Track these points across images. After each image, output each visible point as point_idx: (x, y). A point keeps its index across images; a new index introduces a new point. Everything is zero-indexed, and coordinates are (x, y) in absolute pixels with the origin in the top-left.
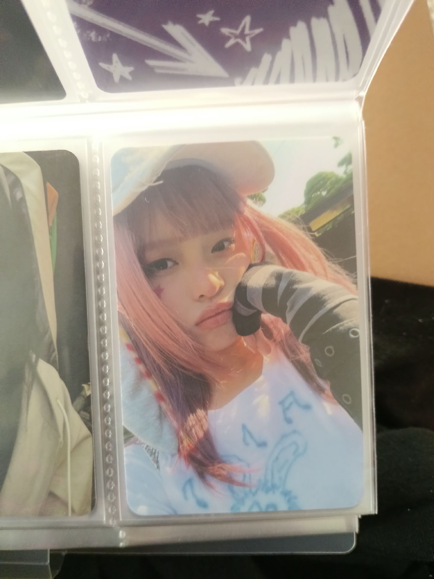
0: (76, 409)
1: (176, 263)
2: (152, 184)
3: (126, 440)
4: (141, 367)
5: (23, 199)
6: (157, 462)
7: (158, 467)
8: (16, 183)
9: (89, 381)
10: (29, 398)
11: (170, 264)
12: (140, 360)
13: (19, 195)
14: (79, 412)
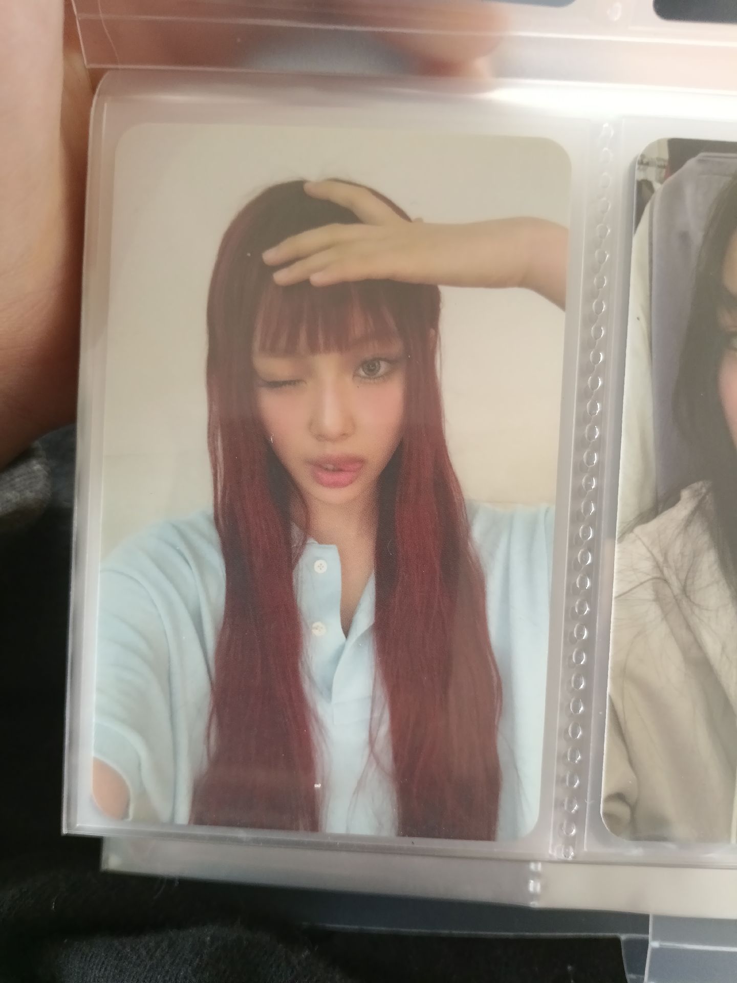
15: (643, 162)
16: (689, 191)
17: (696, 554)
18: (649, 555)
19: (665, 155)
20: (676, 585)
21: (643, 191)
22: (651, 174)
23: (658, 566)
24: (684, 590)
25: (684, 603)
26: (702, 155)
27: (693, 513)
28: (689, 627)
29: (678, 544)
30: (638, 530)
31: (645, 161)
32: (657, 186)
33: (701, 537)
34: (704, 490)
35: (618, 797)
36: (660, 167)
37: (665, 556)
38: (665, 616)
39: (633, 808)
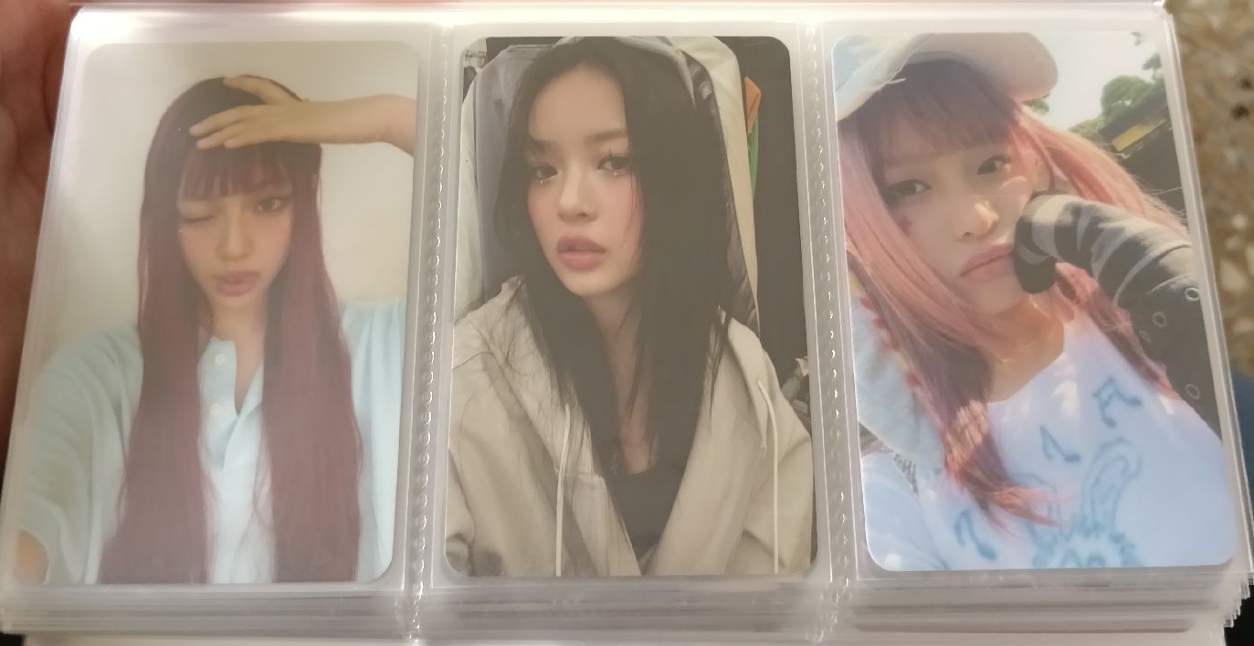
0: (787, 398)
1: (928, 187)
2: (890, 82)
3: (864, 446)
4: (884, 334)
5: (712, 97)
6: (914, 481)
7: (916, 490)
8: (703, 76)
9: (806, 354)
10: (715, 376)
11: (919, 188)
12: (882, 322)
13: (706, 92)
14: (791, 402)
15: (468, 55)
16: (501, 72)
17: (514, 333)
18: (478, 334)
19: (485, 49)
20: (500, 358)
21: (468, 75)
22: (474, 63)
23: (485, 342)
24: (507, 360)
25: (507, 371)
26: (511, 47)
27: (512, 300)
28: (511, 390)
29: (501, 325)
30: (469, 315)
31: (469, 54)
32: (478, 70)
33: (518, 317)
34: (519, 282)
35: (459, 537)
36: (481, 57)
37: (491, 334)
38: (492, 381)
39: (470, 547)
